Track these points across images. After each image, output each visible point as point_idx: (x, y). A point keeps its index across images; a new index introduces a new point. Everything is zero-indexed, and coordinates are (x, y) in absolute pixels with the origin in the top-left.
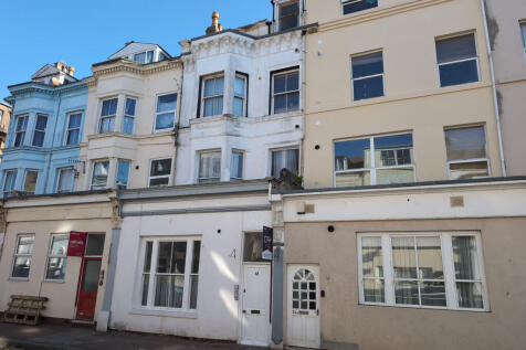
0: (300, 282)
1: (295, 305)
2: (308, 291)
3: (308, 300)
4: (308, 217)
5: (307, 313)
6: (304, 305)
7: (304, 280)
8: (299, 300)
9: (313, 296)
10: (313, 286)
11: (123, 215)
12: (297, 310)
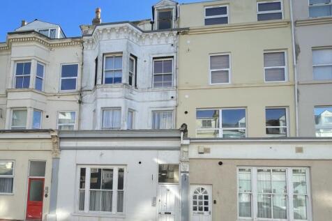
0: (198, 195)
1: (195, 209)
2: (204, 200)
3: (204, 206)
4: (205, 156)
5: (203, 213)
6: (201, 209)
7: (201, 194)
8: (198, 206)
9: (206, 203)
10: (206, 197)
11: (61, 149)
12: (196, 212)
